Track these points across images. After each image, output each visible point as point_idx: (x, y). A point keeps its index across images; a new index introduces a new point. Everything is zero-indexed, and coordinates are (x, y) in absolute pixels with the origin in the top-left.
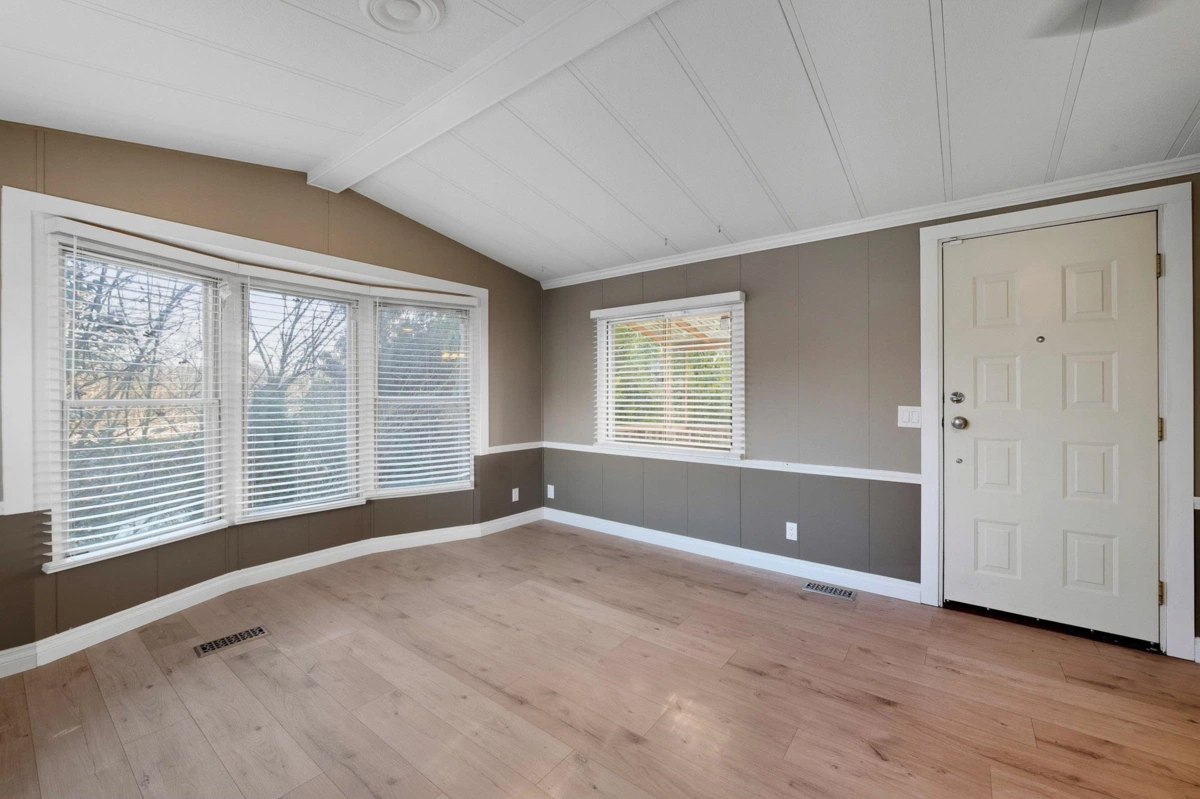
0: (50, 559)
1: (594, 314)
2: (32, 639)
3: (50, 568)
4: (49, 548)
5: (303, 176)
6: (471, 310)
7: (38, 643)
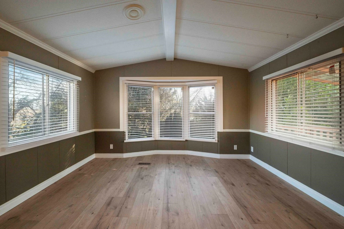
0: (125, 140)
1: (264, 78)
2: (123, 153)
3: (125, 141)
4: (125, 138)
5: (165, 59)
6: (216, 84)
7: (124, 154)
